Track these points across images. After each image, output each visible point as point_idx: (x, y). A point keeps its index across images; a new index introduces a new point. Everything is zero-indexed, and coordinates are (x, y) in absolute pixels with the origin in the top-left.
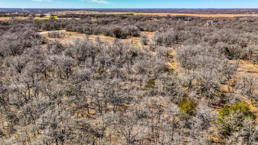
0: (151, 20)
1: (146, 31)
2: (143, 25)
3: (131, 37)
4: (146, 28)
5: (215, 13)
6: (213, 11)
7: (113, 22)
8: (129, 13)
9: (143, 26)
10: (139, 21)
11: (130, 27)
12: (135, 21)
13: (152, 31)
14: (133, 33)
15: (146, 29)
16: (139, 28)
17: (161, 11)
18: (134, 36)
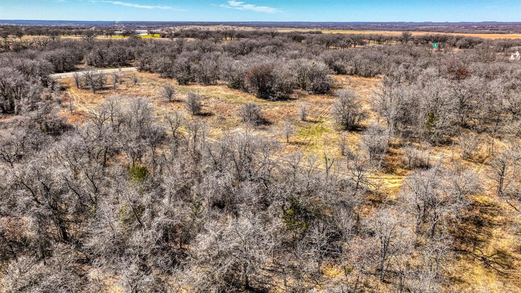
0: (362, 44)
1: (352, 74)
2: (342, 57)
3: (304, 96)
4: (351, 65)
5: (504, 32)
6: (498, 27)
7: (264, 50)
8: (315, 30)
9: (343, 59)
10: (332, 47)
11: (303, 64)
12: (324, 46)
13: (368, 75)
14: (312, 81)
15: (351, 67)
16: (330, 65)
17: (381, 27)
18: (316, 90)
